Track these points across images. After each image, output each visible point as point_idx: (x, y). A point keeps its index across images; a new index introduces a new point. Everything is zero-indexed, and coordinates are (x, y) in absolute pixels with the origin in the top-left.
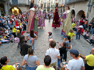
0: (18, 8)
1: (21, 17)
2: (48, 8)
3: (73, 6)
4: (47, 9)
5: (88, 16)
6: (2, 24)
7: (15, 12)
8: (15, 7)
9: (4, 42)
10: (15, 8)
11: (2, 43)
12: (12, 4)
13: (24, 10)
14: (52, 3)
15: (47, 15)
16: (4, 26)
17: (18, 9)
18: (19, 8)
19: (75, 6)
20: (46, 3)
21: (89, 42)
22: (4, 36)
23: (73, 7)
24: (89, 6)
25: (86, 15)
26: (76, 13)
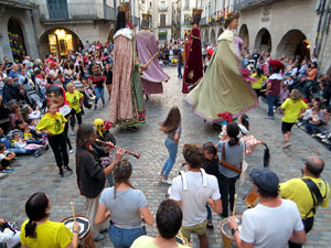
0: (69, 32)
1: (80, 62)
2: (176, 27)
3: (262, 16)
4: (169, 32)
5: (318, 49)
6: (17, 89)
7: (61, 45)
8: (60, 29)
9: (24, 151)
10: (58, 32)
11: (19, 154)
12: (47, 17)
13: (91, 36)
14: (187, 8)
15: (171, 52)
16: (23, 98)
17: (69, 37)
18: (75, 30)
19: (272, 15)
20: (166, 10)
21: (323, 143)
22: (23, 130)
23: (263, 20)
24: (322, 13)
25: (311, 46)
26: (276, 40)
